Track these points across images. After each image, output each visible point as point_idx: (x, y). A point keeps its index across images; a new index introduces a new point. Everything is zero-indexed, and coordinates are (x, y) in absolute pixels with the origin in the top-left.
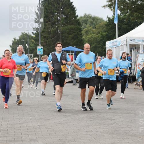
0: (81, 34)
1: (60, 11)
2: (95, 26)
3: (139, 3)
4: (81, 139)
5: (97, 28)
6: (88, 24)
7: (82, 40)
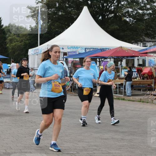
3: (60, 13)
4: (4, 141)
5: (21, 37)
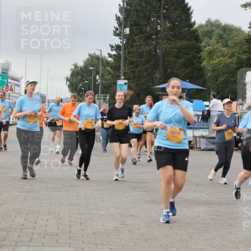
0: (200, 58)
1: (162, 14)
2: (227, 42)
5: (231, 47)
6: (213, 39)
7: (201, 69)
